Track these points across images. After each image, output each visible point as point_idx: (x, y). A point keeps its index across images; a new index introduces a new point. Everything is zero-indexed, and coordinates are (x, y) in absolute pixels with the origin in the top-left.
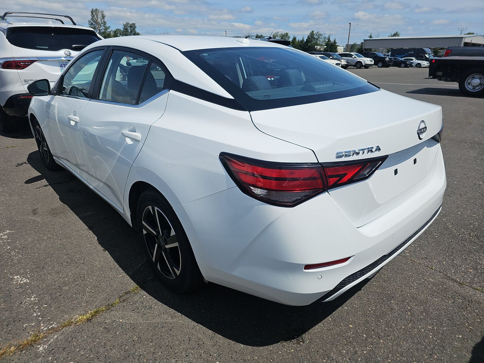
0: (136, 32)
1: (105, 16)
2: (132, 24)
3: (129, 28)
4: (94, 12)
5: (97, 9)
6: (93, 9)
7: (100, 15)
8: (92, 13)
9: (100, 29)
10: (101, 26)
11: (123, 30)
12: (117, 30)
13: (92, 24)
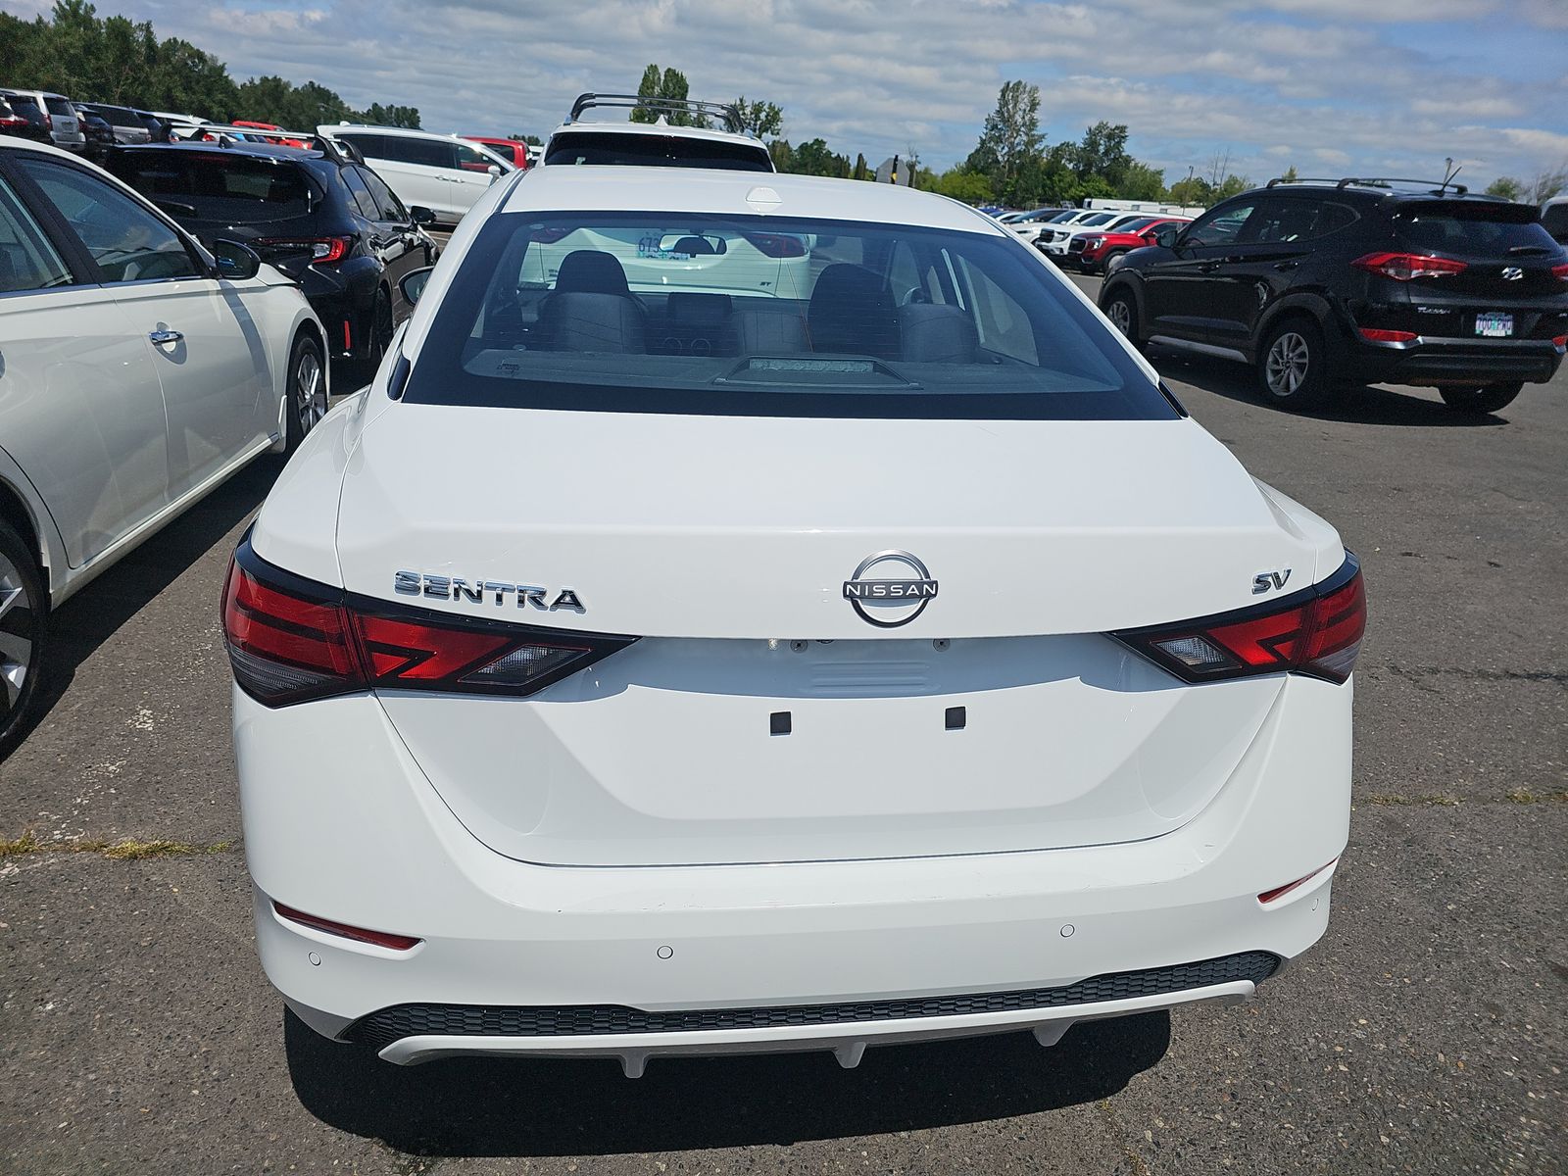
0: (1123, 154)
1: (1038, 104)
2: (1117, 128)
3: (1102, 142)
4: (1011, 92)
5: (1020, 82)
6: (1008, 84)
7: (1024, 103)
8: (1003, 95)
9: (1012, 143)
10: (1018, 134)
11: (1082, 146)
12: (1062, 145)
13: (995, 127)
